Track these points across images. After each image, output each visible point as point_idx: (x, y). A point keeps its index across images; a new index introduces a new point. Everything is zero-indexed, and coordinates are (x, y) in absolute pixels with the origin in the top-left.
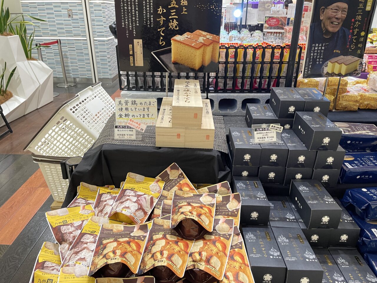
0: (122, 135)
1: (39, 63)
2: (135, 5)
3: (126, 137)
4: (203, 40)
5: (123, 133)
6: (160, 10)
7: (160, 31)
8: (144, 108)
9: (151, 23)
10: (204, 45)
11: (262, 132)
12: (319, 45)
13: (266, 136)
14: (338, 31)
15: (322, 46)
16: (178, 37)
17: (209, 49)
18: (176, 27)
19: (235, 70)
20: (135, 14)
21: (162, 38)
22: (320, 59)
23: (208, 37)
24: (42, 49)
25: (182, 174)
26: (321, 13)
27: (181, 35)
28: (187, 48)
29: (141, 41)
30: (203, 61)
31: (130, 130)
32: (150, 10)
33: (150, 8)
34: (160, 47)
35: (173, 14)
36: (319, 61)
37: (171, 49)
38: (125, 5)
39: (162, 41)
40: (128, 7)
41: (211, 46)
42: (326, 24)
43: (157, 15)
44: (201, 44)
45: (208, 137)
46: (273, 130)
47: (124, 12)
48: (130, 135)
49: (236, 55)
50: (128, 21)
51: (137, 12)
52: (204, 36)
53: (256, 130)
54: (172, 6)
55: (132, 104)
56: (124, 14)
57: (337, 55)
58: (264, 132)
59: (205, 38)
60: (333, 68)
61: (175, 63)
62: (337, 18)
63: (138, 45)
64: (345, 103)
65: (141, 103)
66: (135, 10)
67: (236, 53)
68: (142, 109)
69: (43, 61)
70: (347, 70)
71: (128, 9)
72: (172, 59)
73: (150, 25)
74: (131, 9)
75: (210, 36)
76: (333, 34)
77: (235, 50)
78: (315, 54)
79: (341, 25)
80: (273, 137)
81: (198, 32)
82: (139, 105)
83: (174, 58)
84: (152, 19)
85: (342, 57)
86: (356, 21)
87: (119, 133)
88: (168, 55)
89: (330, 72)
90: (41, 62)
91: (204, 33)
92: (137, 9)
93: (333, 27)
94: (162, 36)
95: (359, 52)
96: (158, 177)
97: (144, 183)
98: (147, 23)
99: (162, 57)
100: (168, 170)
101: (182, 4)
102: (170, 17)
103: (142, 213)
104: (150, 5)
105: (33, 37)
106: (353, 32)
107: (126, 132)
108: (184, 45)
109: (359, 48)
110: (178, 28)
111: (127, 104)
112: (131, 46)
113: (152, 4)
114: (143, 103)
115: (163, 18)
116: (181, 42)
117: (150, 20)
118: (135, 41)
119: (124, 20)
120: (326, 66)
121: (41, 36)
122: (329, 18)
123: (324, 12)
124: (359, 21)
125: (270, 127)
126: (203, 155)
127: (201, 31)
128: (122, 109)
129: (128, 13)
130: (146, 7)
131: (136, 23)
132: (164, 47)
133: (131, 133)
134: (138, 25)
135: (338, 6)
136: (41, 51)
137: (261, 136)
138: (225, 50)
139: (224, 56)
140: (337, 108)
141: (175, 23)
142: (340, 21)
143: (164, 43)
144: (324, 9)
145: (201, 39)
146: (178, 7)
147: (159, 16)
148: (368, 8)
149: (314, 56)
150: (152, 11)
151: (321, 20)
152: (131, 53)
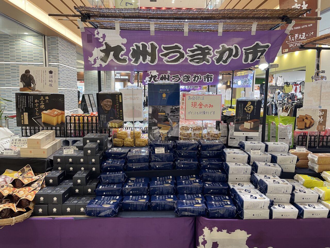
0: (7, 153)
1: (4, 129)
2: (25, 99)
3: (9, 154)
4: (57, 113)
5: (8, 152)
6: (36, 101)
7: (36, 109)
8: (24, 143)
9: (32, 106)
10: (57, 115)
11: (67, 149)
12: (103, 115)
13: (69, 152)
14: (110, 110)
15: (105, 116)
16: (45, 112)
17: (60, 117)
18: (44, 107)
19: (79, 127)
20: (25, 103)
21: (37, 112)
22: (105, 121)
23: (59, 112)
24: (9, 120)
25: (30, 169)
26: (101, 103)
27: (46, 111)
28: (49, 116)
29: (27, 113)
30: (57, 122)
31: (11, 151)
32: (31, 101)
33: (31, 100)
34: (36, 116)
35: (42, 102)
36: (105, 122)
37: (41, 117)
38: (20, 99)
39: (37, 113)
40: (21, 100)
41: (61, 116)
42: (104, 107)
43: (34, 103)
44: (56, 115)
45: (44, 152)
46: (72, 149)
47: (20, 102)
48: (11, 153)
49: (79, 120)
50: (21, 105)
51: (25, 102)
52: (57, 111)
53: (65, 149)
54: (41, 99)
55: (19, 141)
56: (20, 103)
57: (112, 119)
58: (68, 149)
59: (57, 112)
60: (112, 125)
61: (44, 123)
62: (108, 105)
63: (26, 115)
64: (138, 143)
65: (23, 141)
66: (25, 101)
67: (79, 119)
68: (23, 143)
69: (8, 128)
70: (118, 125)
71: (21, 101)
72: (42, 121)
73: (31, 107)
74: (23, 101)
75: (60, 111)
76: (108, 111)
77: (78, 117)
78: (102, 119)
79: (111, 107)
80: (72, 152)
81: (54, 109)
82: (22, 141)
83: (43, 120)
84: (32, 104)
85: (114, 120)
86: (117, 106)
87: (6, 152)
88: (40, 119)
89: (111, 127)
90: (6, 129)
91: (57, 110)
92: (25, 100)
93: (107, 108)
94: (37, 111)
95: (121, 118)
96: (19, 171)
97: (12, 173)
98: (30, 106)
99: (37, 120)
100: (25, 168)
101: (46, 99)
102: (41, 104)
103: (5, 183)
104: (31, 99)
105: (3, 112)
106: (117, 110)
107: (10, 151)
108: (48, 115)
109: (121, 117)
110: (44, 108)
111: (16, 141)
112: (22, 115)
113: (32, 98)
114: (24, 140)
115: (37, 104)
116: (46, 114)
117: (31, 105)
118: (24, 113)
119: (20, 105)
120: (109, 124)
121: (12, 111)
122: (105, 105)
123: (102, 102)
124: (118, 106)
125: (71, 147)
126: (41, 160)
127: (55, 109)
128: (13, 143)
129: (21, 102)
130: (30, 100)
131: (25, 106)
132: (38, 116)
133: (11, 152)
134: (26, 107)
135: (107, 100)
136: (8, 122)
137: (67, 151)
138: (74, 117)
139: (73, 120)
140: (136, 145)
141: (43, 106)
142: (110, 106)
143: (38, 114)
144: (102, 101)
145: (56, 113)
146: (44, 100)
147: (36, 103)
148: (121, 101)
149: (102, 120)
150: (32, 101)
151: (102, 106)
152: (22, 118)
